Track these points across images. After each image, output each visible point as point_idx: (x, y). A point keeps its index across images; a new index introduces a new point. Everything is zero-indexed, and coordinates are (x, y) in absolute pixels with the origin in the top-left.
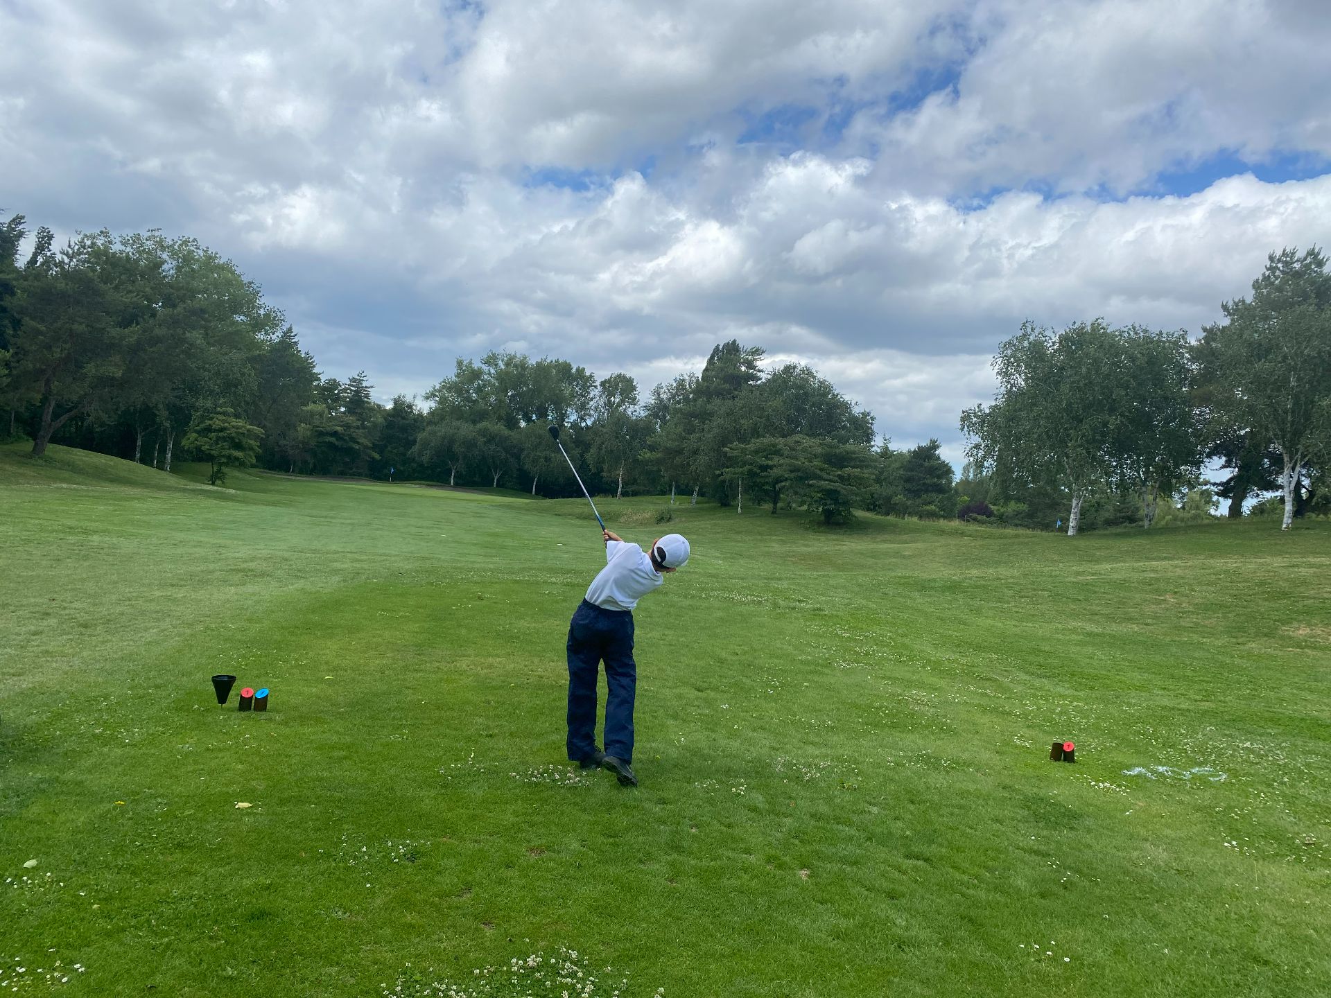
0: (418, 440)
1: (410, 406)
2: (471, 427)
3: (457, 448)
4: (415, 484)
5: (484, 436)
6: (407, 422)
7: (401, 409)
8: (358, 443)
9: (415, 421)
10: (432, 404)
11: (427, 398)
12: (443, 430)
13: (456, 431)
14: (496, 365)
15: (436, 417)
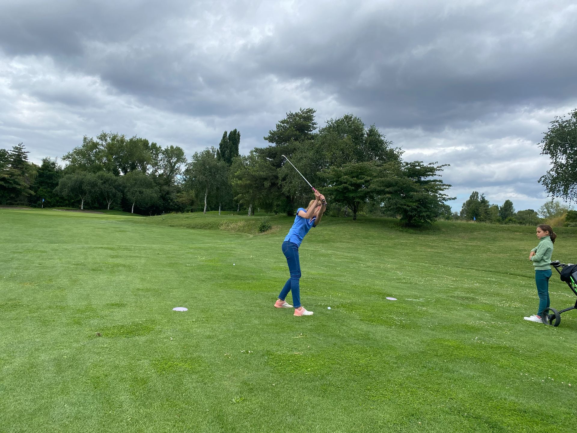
0: (59, 183)
1: (53, 164)
2: (93, 175)
3: (86, 188)
4: (59, 209)
5: (102, 180)
6: (52, 173)
7: (48, 166)
8: (19, 185)
9: (57, 172)
10: (68, 163)
11: (64, 159)
12: (75, 177)
13: (84, 177)
14: (106, 140)
15: (70, 170)
